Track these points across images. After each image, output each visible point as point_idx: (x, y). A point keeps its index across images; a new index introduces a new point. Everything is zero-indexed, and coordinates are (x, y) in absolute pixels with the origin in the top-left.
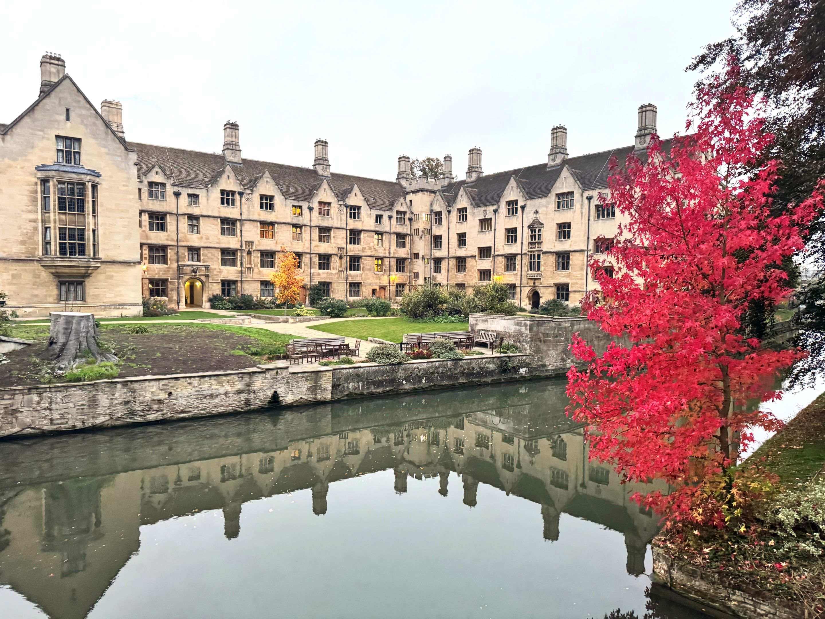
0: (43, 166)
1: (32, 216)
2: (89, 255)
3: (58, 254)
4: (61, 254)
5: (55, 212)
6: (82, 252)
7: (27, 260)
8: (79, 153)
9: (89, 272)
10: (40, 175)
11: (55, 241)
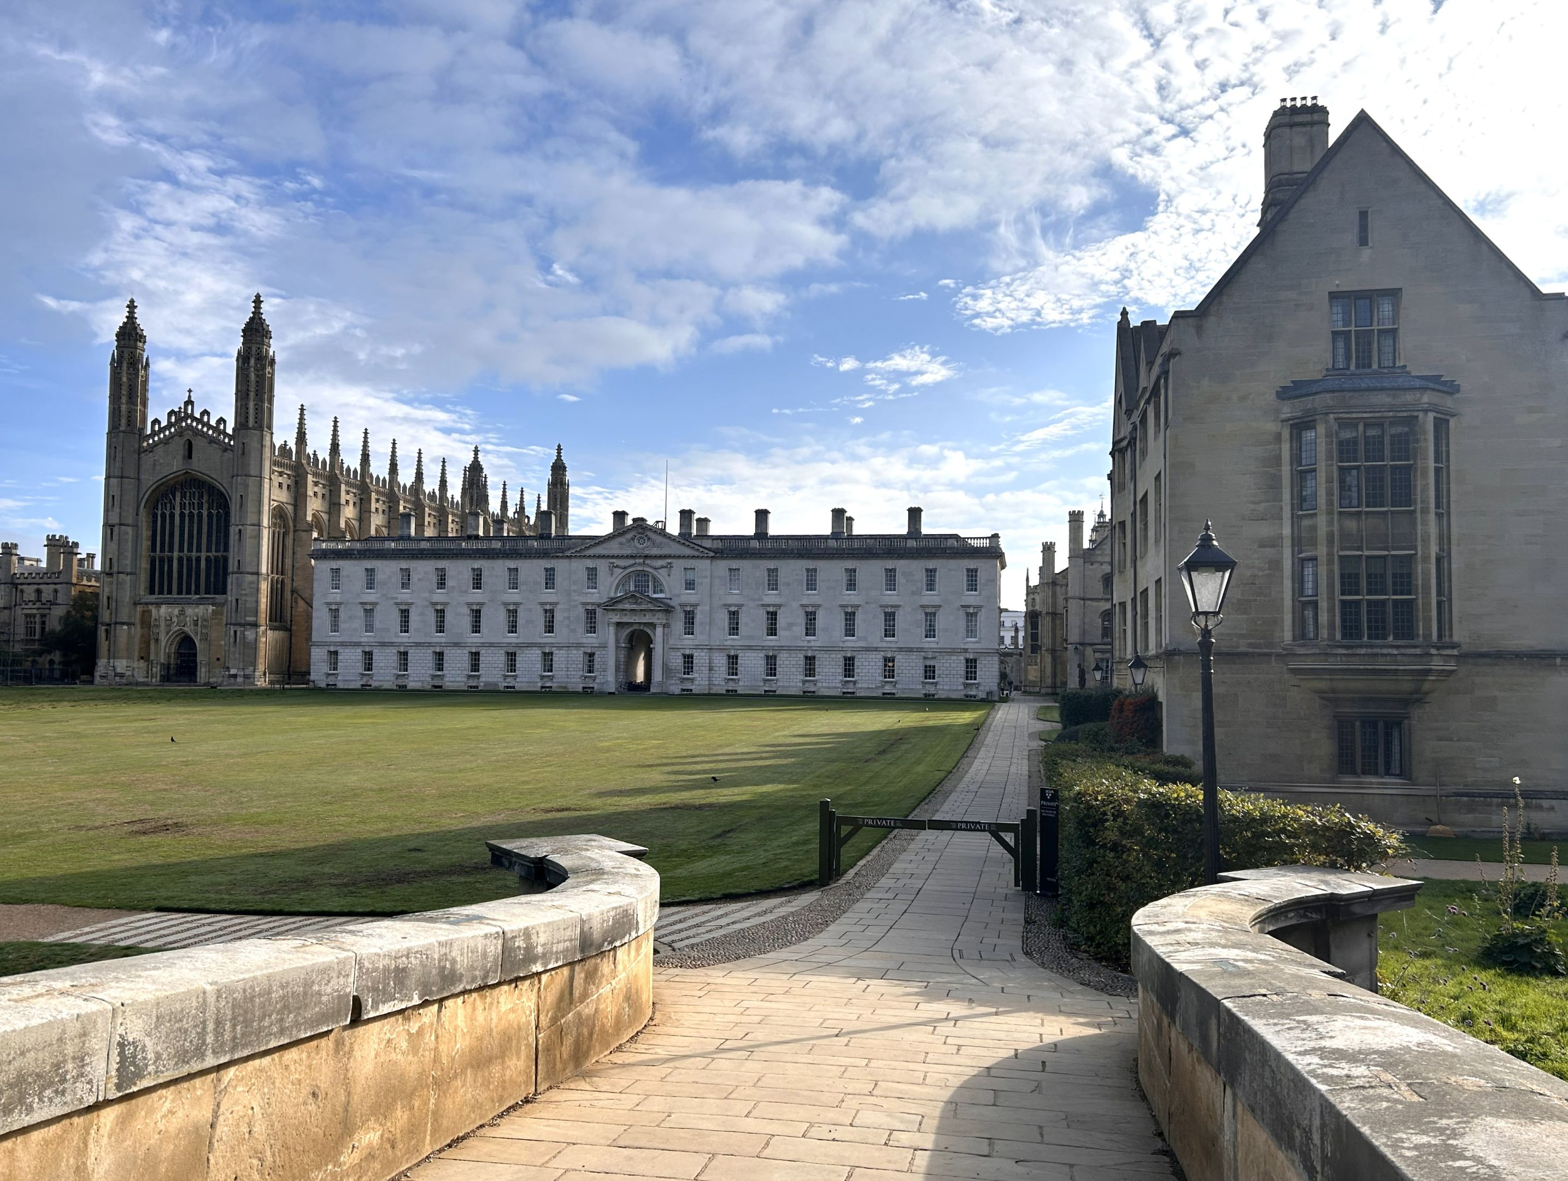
0: (1297, 384)
1: (1265, 530)
2: (1428, 636)
3: (1338, 636)
4: (1344, 636)
5: (1330, 512)
6: (1406, 629)
7: (1253, 654)
8: (1394, 332)
9: (1426, 686)
10: (1287, 411)
11: (1331, 598)
